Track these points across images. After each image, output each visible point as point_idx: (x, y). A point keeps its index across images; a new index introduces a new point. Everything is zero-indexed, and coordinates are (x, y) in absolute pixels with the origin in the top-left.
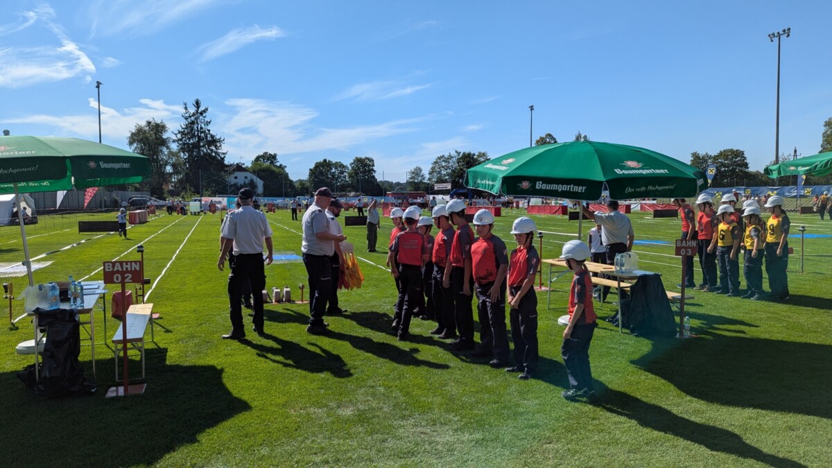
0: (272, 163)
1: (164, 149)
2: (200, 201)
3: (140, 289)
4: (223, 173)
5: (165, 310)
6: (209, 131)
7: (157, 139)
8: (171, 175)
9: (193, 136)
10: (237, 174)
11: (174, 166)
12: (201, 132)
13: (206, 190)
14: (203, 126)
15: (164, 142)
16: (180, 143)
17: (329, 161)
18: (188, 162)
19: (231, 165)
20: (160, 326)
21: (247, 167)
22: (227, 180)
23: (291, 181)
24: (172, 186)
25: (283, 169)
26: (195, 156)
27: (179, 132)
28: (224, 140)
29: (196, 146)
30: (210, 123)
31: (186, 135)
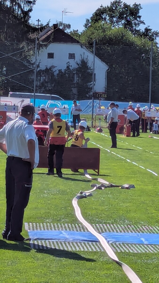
10: (54, 47)
25: (152, 39)
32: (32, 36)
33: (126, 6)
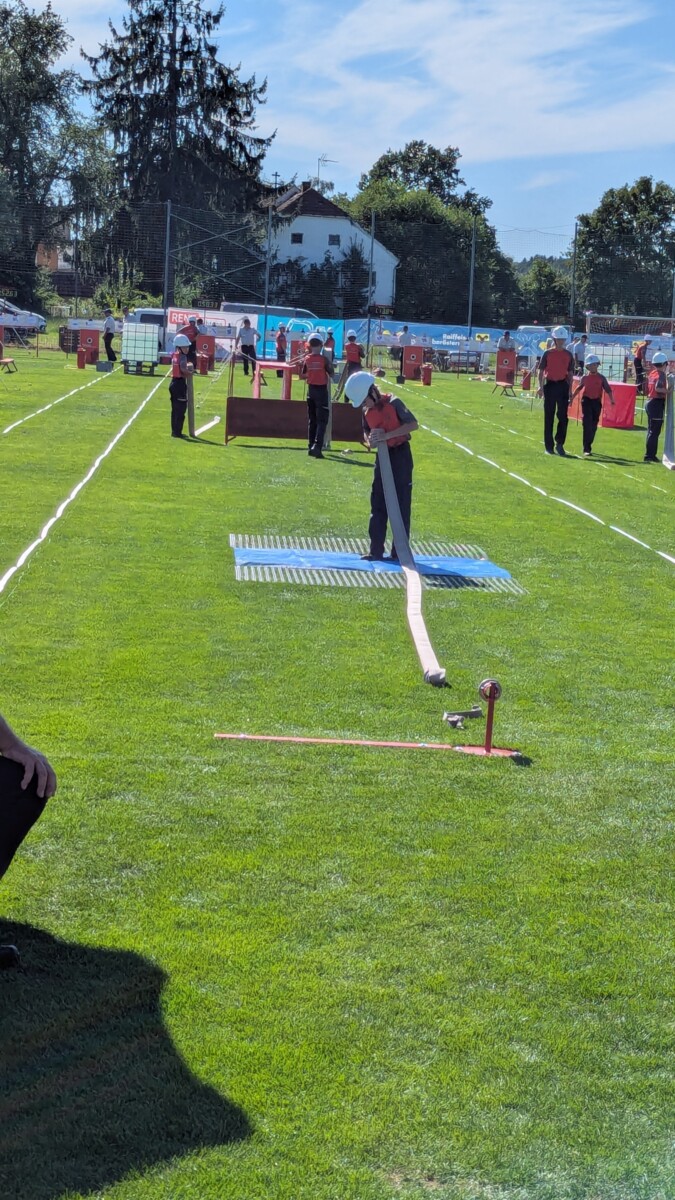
0: (436, 185)
1: (50, 117)
2: (161, 320)
4: (249, 217)
6: (212, 50)
7: (28, 77)
8: (65, 214)
9: (154, 70)
10: (303, 224)
11: (79, 181)
12: (186, 56)
13: (187, 282)
14: (192, 31)
15: (48, 91)
16: (107, 93)
17: (662, 188)
18: (130, 169)
19: (282, 189)
21: (342, 198)
22: (265, 245)
23: (504, 263)
24: (67, 259)
25: (477, 212)
26: (157, 149)
27: (106, 55)
28: (262, 90)
29: (163, 108)
30: (217, 19)
31: (128, 63)
32: (265, 202)
33: (433, 152)
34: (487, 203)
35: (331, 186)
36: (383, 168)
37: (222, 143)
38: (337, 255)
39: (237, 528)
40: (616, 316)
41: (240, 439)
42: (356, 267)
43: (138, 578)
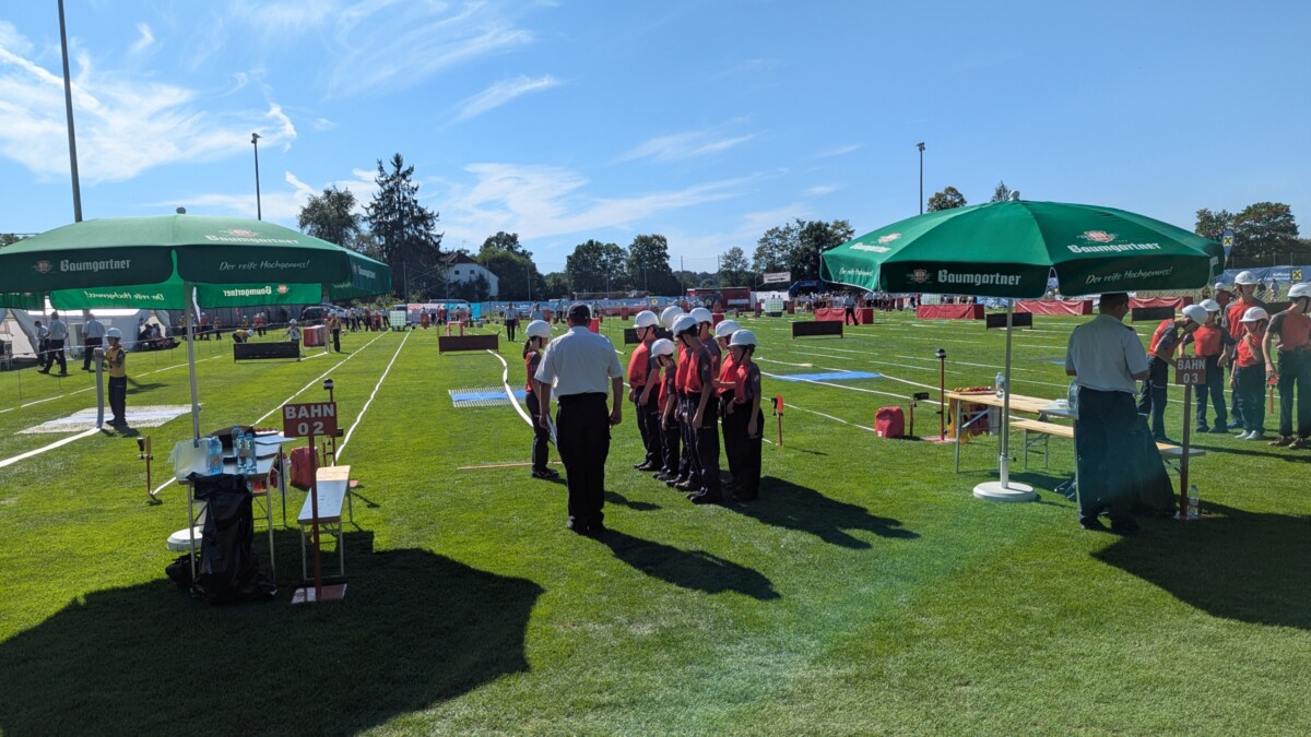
0: (510, 248)
1: (351, 232)
2: (405, 309)
3: (329, 444)
4: (437, 265)
5: (366, 475)
6: (416, 202)
7: (341, 217)
9: (393, 211)
10: (458, 267)
12: (405, 205)
13: (414, 293)
14: (406, 194)
15: (350, 222)
16: (374, 221)
17: (597, 243)
18: (386, 251)
19: (449, 254)
20: (361, 498)
21: (473, 256)
22: (444, 276)
23: (540, 276)
25: (527, 257)
26: (397, 242)
27: (372, 205)
28: (437, 216)
29: (397, 225)
30: (416, 189)
31: (381, 209)
33: (508, 236)
34: (531, 254)
35: (468, 251)
36: (489, 242)
37: (423, 237)
38: (474, 278)
39: (451, 388)
40: (585, 293)
41: (445, 353)
42: (482, 282)
43: (414, 410)
